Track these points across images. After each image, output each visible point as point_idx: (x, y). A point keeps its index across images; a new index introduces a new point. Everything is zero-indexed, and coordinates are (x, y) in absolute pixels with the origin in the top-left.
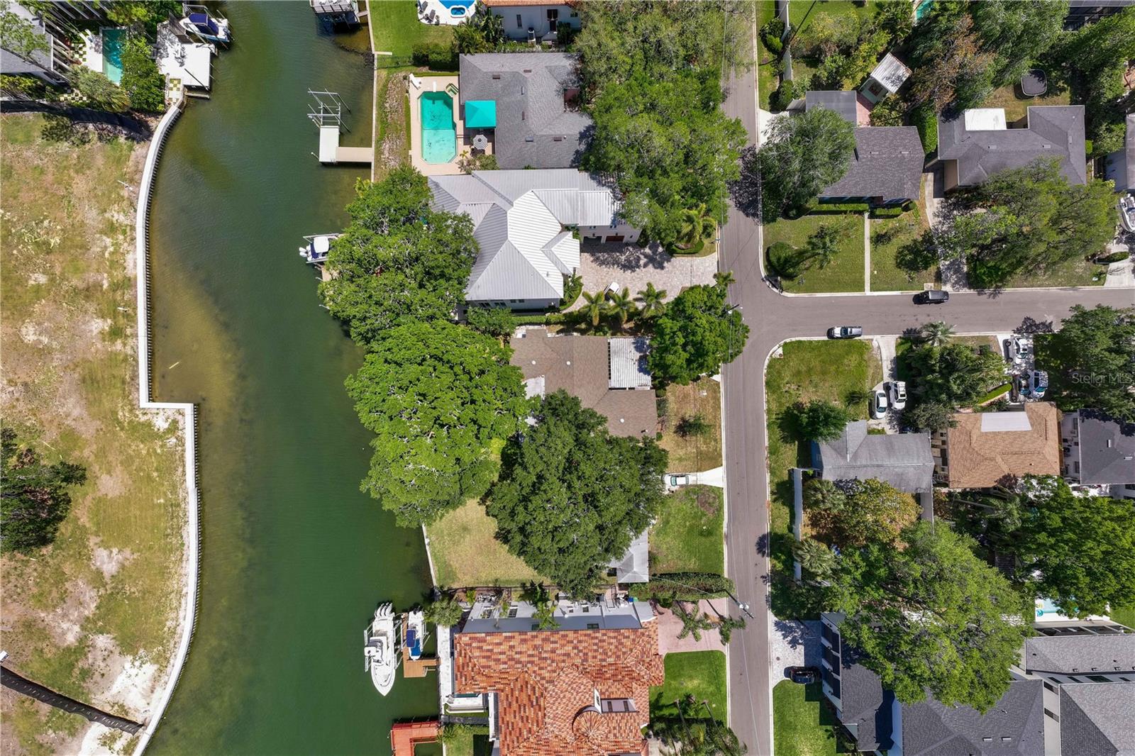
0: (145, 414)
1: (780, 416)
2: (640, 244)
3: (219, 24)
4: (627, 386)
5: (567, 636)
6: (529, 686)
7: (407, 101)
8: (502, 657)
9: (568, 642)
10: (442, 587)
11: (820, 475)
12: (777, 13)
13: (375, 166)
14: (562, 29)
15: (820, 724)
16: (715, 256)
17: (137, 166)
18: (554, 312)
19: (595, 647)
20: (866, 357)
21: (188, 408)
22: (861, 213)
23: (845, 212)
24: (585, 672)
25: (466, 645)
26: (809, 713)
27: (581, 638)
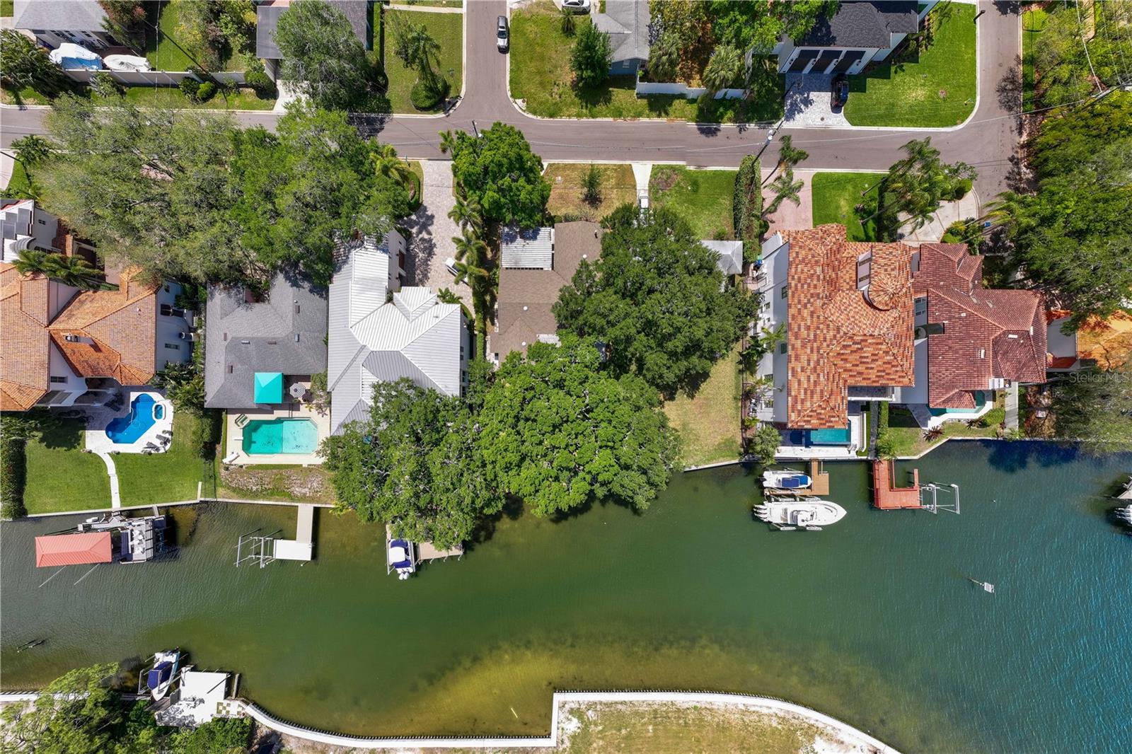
0: (562, 741)
1: (584, 104)
2: (408, 237)
3: (160, 660)
4: (551, 252)
5: (793, 315)
6: (842, 352)
7: (251, 467)
8: (812, 378)
9: (799, 313)
10: (740, 454)
11: (644, 61)
12: (175, 86)
13: (318, 503)
14: (182, 304)
15: (889, 78)
16: (423, 162)
17: (308, 747)
18: (474, 327)
19: (806, 286)
20: (528, 16)
21: (558, 698)
22: (383, 11)
23: (382, 24)
24: (830, 298)
25: (799, 415)
26: (878, 89)
27: (796, 301)
